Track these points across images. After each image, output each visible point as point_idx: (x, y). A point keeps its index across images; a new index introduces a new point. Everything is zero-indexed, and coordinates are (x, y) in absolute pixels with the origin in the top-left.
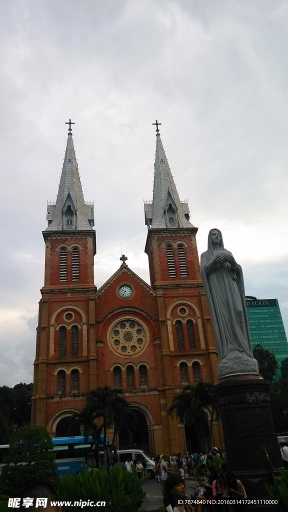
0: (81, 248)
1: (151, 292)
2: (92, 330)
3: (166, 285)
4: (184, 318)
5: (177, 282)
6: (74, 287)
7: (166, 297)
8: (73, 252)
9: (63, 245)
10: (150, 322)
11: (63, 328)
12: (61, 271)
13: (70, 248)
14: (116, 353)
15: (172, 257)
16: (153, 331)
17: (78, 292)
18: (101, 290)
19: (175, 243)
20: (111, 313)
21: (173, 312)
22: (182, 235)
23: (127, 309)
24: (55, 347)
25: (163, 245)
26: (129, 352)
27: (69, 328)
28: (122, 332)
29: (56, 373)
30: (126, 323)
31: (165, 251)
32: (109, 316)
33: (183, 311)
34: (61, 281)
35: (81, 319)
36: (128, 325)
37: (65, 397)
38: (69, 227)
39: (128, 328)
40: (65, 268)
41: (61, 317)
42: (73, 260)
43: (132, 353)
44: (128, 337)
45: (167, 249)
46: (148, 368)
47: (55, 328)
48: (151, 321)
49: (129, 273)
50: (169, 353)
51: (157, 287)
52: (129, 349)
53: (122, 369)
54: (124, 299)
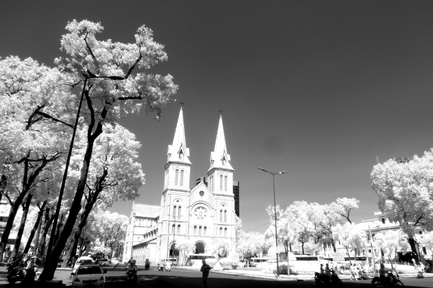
0: (185, 171)
1: (212, 196)
5: (223, 193)
6: (181, 189)
7: (218, 199)
13: (180, 170)
14: (195, 220)
16: (211, 213)
18: (192, 192)
20: (195, 203)
23: (202, 202)
24: (172, 214)
26: (200, 220)
27: (178, 207)
28: (198, 211)
30: (200, 208)
34: (175, 185)
37: (175, 235)
44: (201, 214)
45: (220, 177)
47: (172, 206)
49: (204, 186)
53: (198, 227)
54: (201, 197)
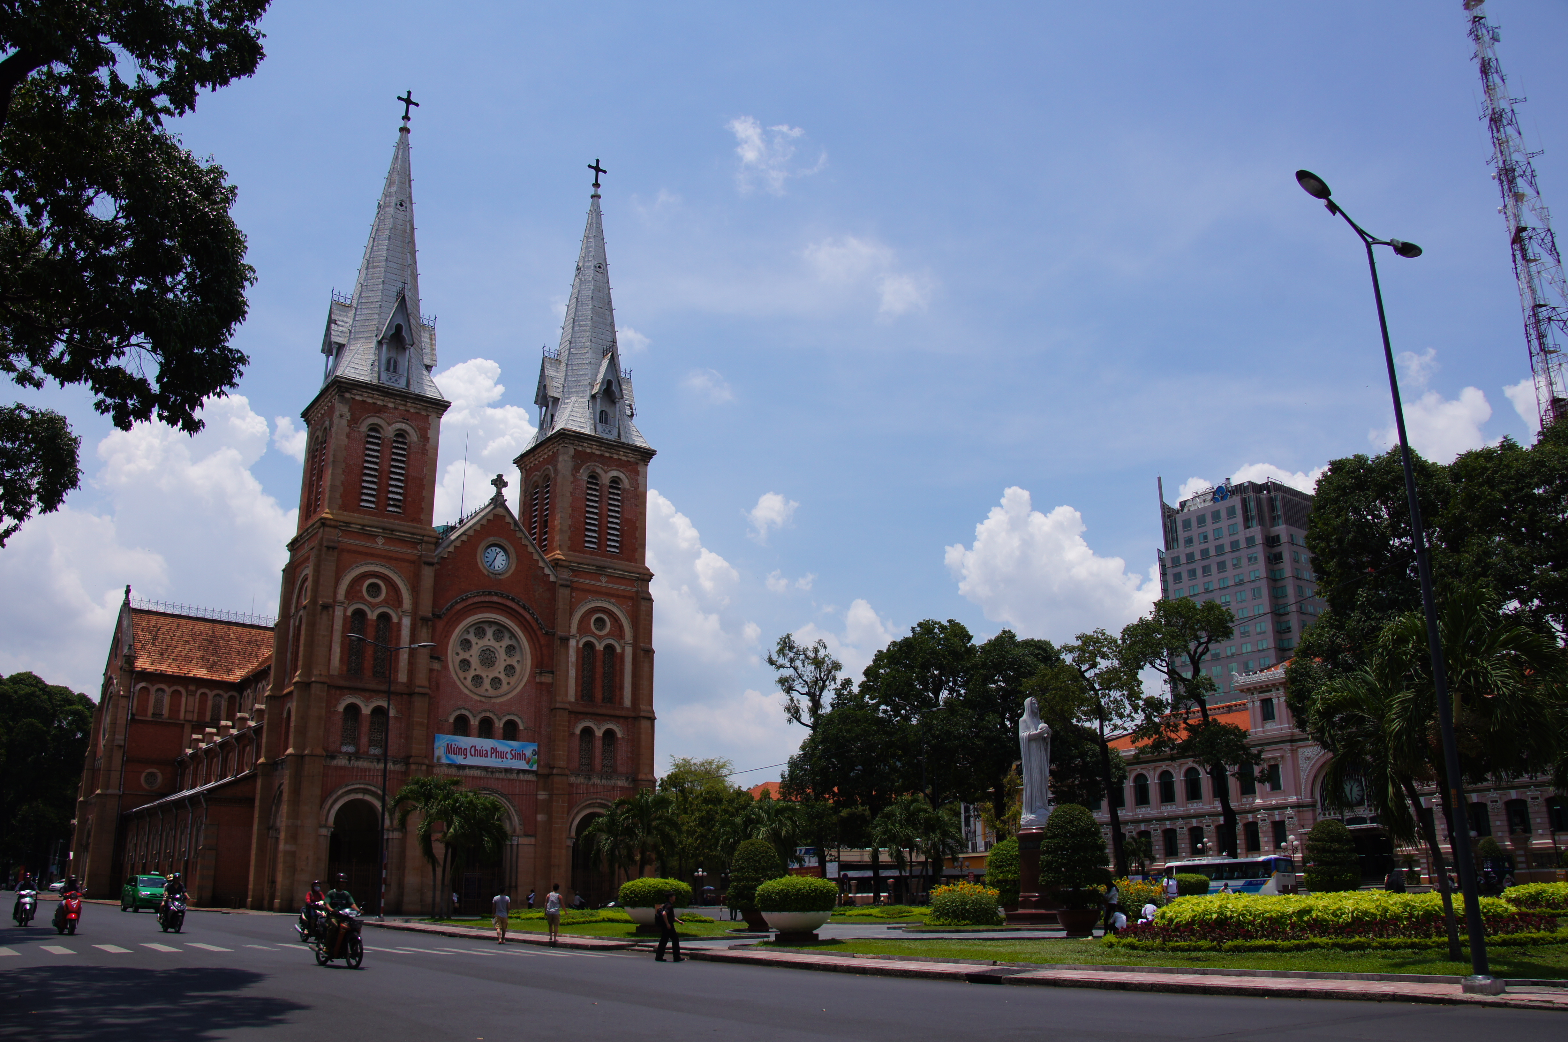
0: (413, 436)
1: (547, 571)
2: (422, 628)
3: (579, 563)
4: (600, 638)
5: (600, 561)
6: (391, 526)
8: (395, 441)
9: (375, 420)
10: (536, 633)
11: (359, 614)
12: (365, 481)
14: (462, 687)
15: (596, 501)
16: (538, 653)
17: (402, 540)
19: (606, 472)
20: (463, 600)
21: (582, 622)
22: (624, 458)
23: (495, 599)
24: (342, 652)
25: (584, 472)
27: (372, 615)
28: (478, 645)
29: (341, 708)
30: (488, 629)
31: (584, 486)
32: (459, 607)
33: (600, 622)
34: (362, 504)
35: (399, 602)
36: (490, 633)
37: (358, 758)
38: (394, 379)
39: (489, 640)
40: (375, 476)
41: (358, 588)
42: (394, 460)
43: (491, 692)
44: (488, 658)
45: (589, 483)
46: (521, 727)
47: (345, 610)
48: (539, 633)
49: (508, 519)
50: (567, 706)
51: (560, 562)
52: (487, 683)
53: (472, 722)
54: (492, 576)
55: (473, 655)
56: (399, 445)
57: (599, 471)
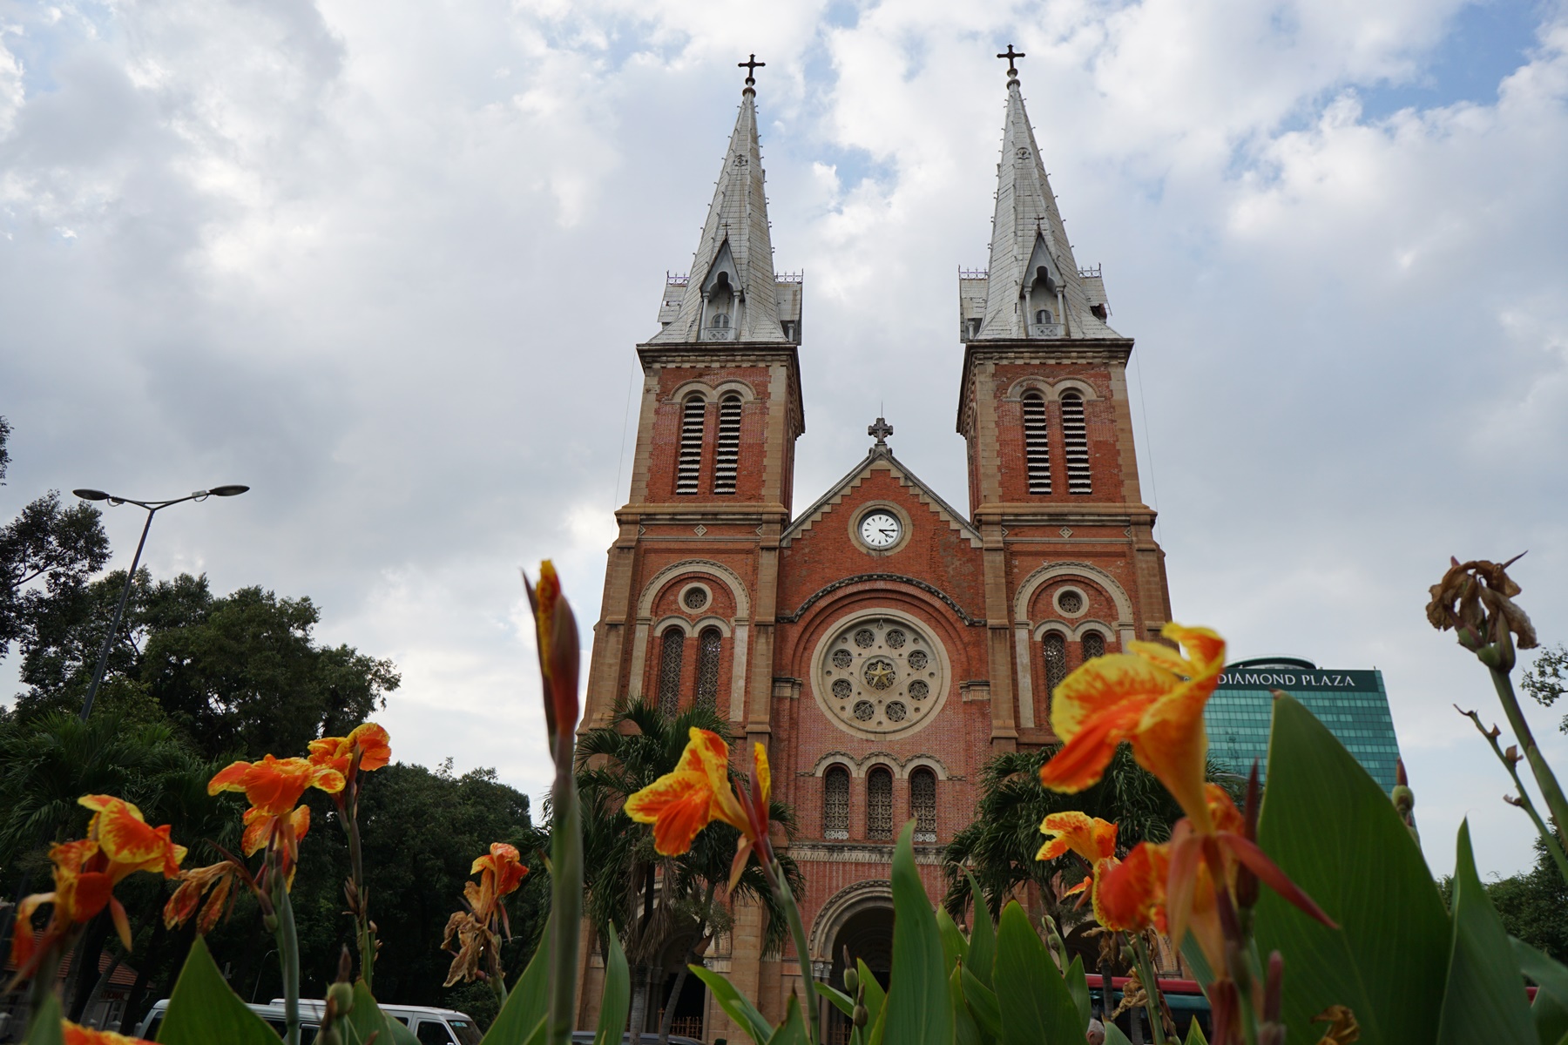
0: (748, 395)
1: (965, 534)
2: (762, 640)
3: (1016, 516)
4: (1073, 624)
5: (1055, 506)
6: (717, 510)
7: (1014, 554)
8: (724, 407)
9: (695, 387)
10: (955, 628)
11: (674, 632)
12: (682, 462)
13: (712, 396)
14: (835, 721)
15: (1043, 428)
16: (964, 659)
17: (731, 525)
18: (803, 522)
19: (1053, 385)
20: (828, 593)
21: (1035, 602)
22: (1080, 361)
23: (881, 585)
24: (646, 687)
25: (1014, 393)
26: (880, 723)
27: (692, 632)
30: (876, 632)
31: (1017, 409)
32: (823, 603)
33: (1069, 599)
34: (679, 491)
35: (732, 607)
36: (880, 635)
38: (719, 336)
39: (880, 646)
40: (698, 454)
41: (672, 598)
42: (723, 430)
43: (888, 725)
45: (1026, 405)
46: (941, 776)
47: (652, 629)
48: (958, 625)
49: (895, 473)
50: (1014, 733)
51: (984, 518)
52: (880, 714)
53: (854, 775)
54: (873, 553)
55: (854, 673)
56: (730, 411)
57: (1041, 386)
